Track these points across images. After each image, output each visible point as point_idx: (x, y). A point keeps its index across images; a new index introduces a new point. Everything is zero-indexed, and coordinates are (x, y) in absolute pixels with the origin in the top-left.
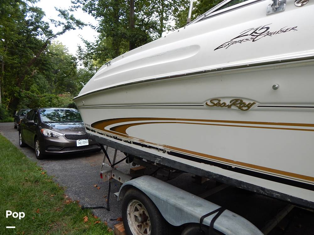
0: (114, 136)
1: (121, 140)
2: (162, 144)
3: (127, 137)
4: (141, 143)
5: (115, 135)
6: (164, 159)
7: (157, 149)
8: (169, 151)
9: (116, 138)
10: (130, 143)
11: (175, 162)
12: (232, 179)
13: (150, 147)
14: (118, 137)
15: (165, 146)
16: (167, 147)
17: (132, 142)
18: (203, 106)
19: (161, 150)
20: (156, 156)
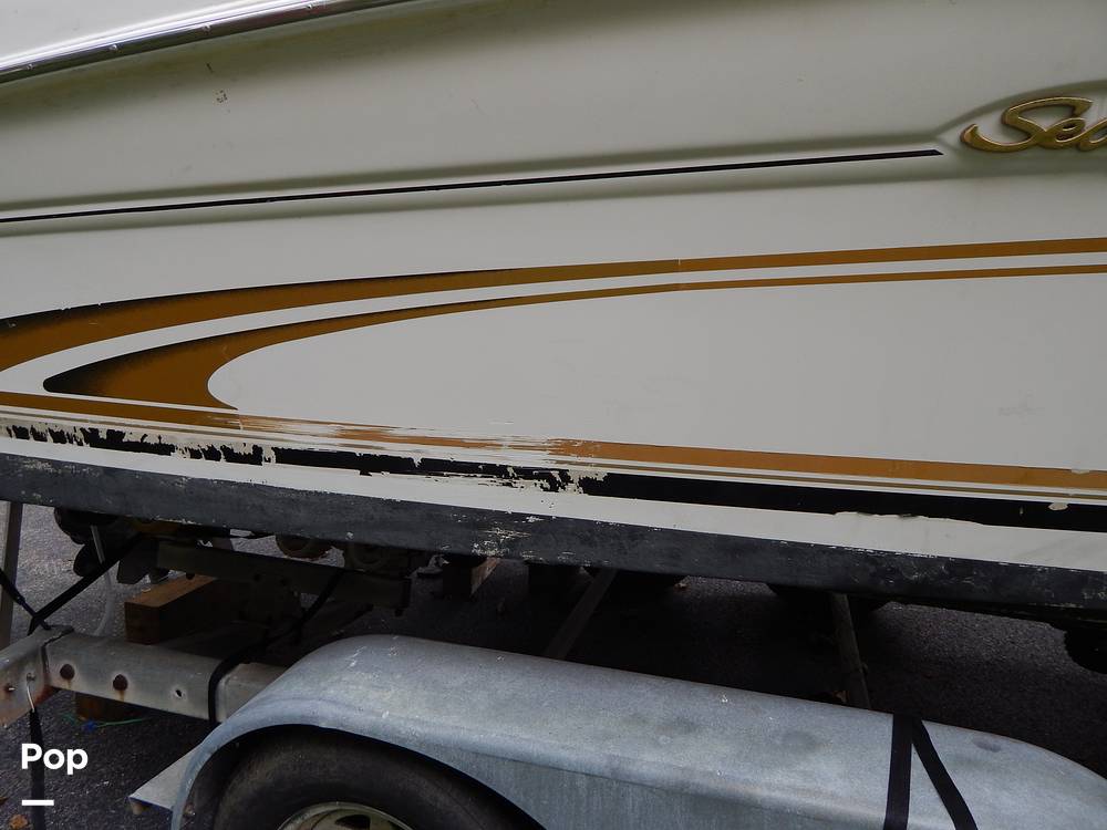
0: (87, 426)
1: (164, 449)
2: (542, 436)
3: (228, 421)
4: (358, 452)
5: (103, 424)
6: (550, 527)
7: (491, 471)
8: (600, 474)
9: (115, 441)
10: (255, 457)
11: (635, 533)
12: (1030, 570)
13: (432, 468)
14: (133, 430)
15: (566, 447)
16: (587, 448)
17: (268, 453)
18: (934, 153)
19: (526, 473)
20: (480, 520)
